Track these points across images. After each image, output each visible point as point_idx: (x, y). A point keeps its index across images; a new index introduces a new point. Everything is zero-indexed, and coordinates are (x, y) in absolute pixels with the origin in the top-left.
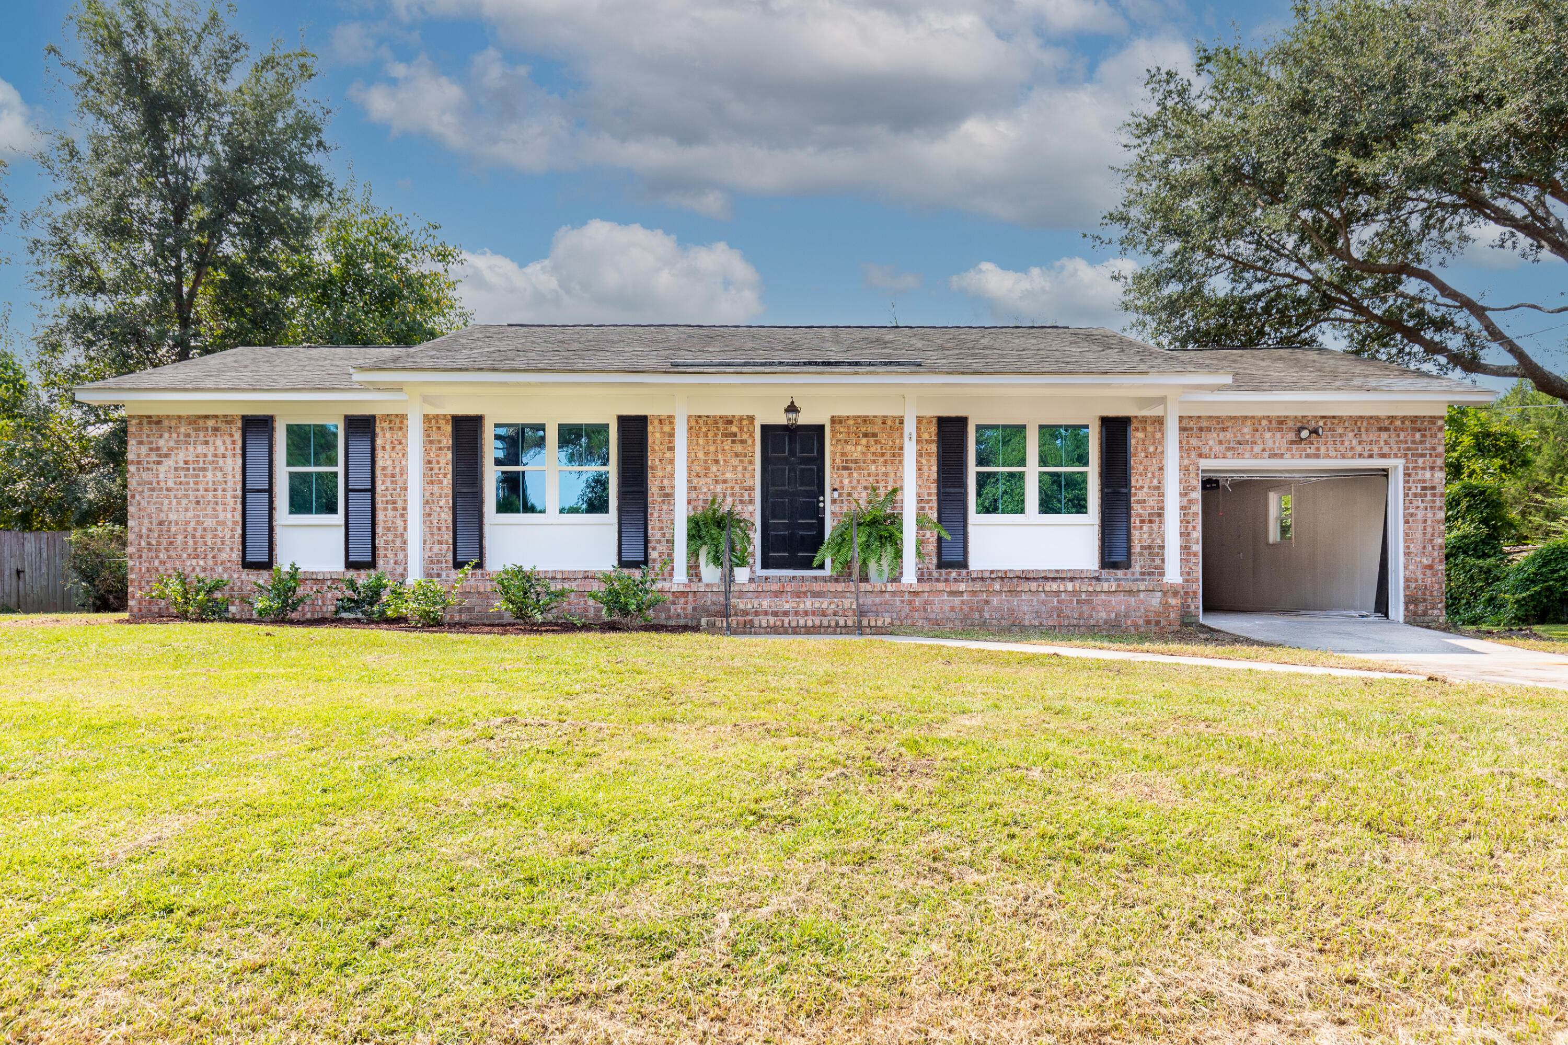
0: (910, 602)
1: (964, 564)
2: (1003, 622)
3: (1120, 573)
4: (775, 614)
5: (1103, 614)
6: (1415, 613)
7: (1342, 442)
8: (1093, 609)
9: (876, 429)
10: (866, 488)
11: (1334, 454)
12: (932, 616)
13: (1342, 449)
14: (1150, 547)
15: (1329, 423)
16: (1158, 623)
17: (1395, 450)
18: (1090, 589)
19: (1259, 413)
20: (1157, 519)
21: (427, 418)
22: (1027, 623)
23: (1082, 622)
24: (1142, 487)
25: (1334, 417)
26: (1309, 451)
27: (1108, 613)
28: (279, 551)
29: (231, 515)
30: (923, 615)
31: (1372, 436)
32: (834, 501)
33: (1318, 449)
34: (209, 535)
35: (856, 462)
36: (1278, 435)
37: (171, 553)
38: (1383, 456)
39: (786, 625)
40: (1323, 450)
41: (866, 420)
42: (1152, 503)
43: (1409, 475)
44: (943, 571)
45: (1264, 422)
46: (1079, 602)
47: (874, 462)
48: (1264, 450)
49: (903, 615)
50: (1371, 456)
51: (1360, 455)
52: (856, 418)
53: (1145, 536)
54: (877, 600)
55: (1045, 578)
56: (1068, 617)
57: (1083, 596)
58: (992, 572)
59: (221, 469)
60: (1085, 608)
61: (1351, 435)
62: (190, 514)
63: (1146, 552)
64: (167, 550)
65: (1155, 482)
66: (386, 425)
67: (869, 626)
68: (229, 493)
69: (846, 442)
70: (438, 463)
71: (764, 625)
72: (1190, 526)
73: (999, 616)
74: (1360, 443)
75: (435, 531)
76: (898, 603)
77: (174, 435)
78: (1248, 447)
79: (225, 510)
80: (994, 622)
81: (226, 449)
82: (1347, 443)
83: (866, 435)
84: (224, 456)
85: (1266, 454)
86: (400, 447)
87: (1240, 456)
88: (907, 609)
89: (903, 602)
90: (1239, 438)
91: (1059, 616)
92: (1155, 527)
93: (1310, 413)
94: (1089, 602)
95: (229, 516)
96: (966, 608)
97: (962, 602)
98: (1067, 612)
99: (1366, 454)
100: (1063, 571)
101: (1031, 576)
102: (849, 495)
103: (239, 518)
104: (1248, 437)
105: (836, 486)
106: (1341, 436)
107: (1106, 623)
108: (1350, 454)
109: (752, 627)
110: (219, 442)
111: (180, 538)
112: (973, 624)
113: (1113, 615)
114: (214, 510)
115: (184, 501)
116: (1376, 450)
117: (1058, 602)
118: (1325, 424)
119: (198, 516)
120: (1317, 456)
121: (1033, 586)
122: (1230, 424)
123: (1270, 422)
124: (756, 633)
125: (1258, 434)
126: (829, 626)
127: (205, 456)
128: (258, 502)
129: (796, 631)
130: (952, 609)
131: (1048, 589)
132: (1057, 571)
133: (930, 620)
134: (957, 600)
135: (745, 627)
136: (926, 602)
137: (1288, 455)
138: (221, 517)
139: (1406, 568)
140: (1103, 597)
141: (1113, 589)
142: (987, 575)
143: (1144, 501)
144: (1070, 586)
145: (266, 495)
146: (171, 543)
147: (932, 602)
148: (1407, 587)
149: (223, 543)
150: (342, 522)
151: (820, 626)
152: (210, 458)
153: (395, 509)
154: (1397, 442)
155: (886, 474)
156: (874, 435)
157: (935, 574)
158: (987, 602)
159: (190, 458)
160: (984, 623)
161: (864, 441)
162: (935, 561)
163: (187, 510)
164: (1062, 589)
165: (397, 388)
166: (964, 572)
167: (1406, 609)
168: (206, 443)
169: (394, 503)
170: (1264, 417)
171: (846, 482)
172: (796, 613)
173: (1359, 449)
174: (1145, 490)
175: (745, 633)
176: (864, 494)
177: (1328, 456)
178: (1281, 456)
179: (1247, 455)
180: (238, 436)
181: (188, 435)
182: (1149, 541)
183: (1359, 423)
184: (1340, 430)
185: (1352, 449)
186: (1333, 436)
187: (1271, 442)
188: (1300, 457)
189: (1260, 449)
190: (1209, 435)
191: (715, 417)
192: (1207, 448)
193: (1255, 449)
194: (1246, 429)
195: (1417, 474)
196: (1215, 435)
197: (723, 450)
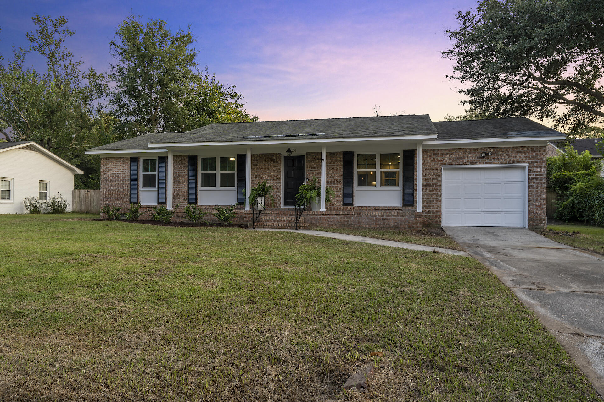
1: (352, 205)
3: (410, 208)
4: (274, 221)
6: (533, 225)
7: (501, 157)
11: (498, 162)
13: (501, 160)
15: (495, 150)
16: (413, 227)
17: (524, 160)
18: (387, 214)
19: (466, 147)
21: (180, 157)
25: (497, 147)
26: (487, 161)
28: (140, 198)
29: (127, 188)
31: (514, 155)
32: (307, 182)
33: (491, 160)
34: (121, 194)
35: (314, 168)
36: (474, 155)
37: (112, 199)
38: (519, 162)
40: (493, 161)
43: (530, 170)
44: (345, 207)
45: (468, 151)
48: (468, 161)
49: (320, 222)
50: (513, 163)
51: (509, 162)
52: (314, 153)
54: (311, 217)
57: (385, 217)
58: (362, 207)
59: (125, 174)
60: (386, 221)
61: (505, 154)
64: (110, 198)
67: (302, 226)
68: (127, 181)
69: (311, 161)
70: (184, 171)
71: (268, 225)
72: (438, 191)
74: (509, 158)
75: (183, 192)
77: (113, 163)
78: (462, 160)
79: (125, 186)
81: (126, 167)
82: (503, 158)
83: (318, 159)
84: (125, 170)
85: (469, 163)
87: (458, 163)
89: (320, 218)
90: (458, 157)
93: (487, 147)
99: (511, 162)
100: (388, 207)
101: (376, 209)
103: (129, 188)
104: (461, 156)
105: (308, 177)
106: (500, 155)
108: (504, 162)
109: (264, 226)
110: (124, 165)
111: (114, 195)
114: (123, 186)
115: (115, 183)
116: (516, 160)
119: (118, 188)
120: (490, 163)
122: (454, 152)
123: (471, 150)
125: (465, 155)
127: (121, 169)
128: (134, 183)
129: (278, 227)
132: (386, 207)
133: (329, 224)
135: (261, 226)
137: (478, 163)
138: (124, 188)
139: (529, 207)
142: (360, 208)
145: (136, 181)
146: (111, 196)
148: (529, 215)
149: (125, 196)
150: (157, 190)
151: (286, 226)
152: (122, 170)
154: (525, 157)
157: (342, 208)
159: (116, 170)
162: (342, 203)
163: (115, 186)
166: (352, 207)
167: (529, 223)
168: (121, 165)
170: (468, 149)
171: (310, 175)
173: (508, 160)
177: (495, 163)
178: (475, 163)
179: (461, 163)
180: (129, 163)
181: (116, 163)
183: (508, 150)
184: (500, 153)
185: (505, 160)
186: (497, 155)
187: (471, 158)
188: (483, 163)
189: (466, 161)
190: (446, 156)
191: (268, 154)
192: (445, 161)
193: (464, 161)
194: (461, 154)
195: (534, 169)
196: (448, 156)
197: (271, 165)
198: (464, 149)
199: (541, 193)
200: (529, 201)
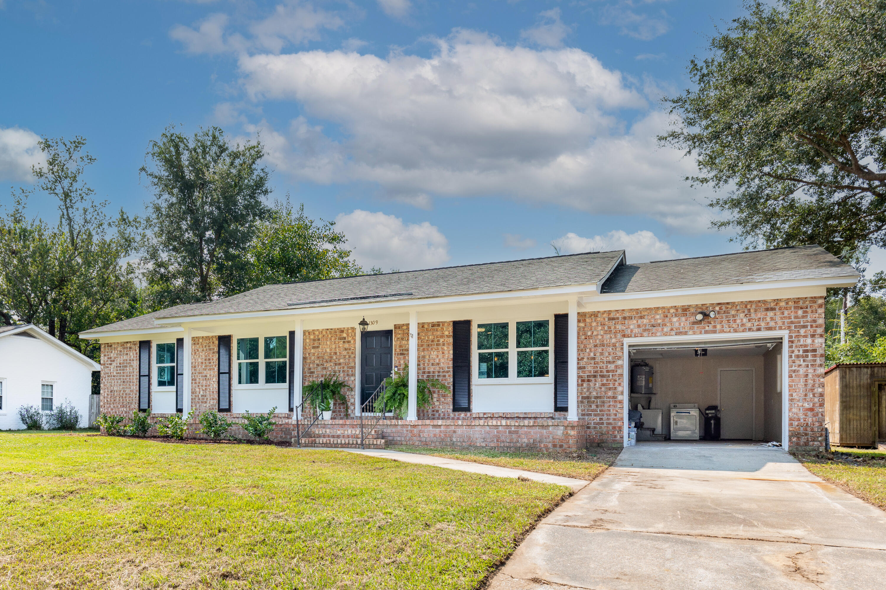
0: (411, 431)
1: (468, 409)
2: (464, 444)
4: (333, 437)
5: (526, 440)
6: (798, 444)
7: (735, 321)
8: (519, 437)
11: (728, 330)
12: (424, 439)
13: (735, 326)
14: (588, 398)
15: (724, 307)
16: (561, 446)
17: (780, 323)
18: (517, 424)
19: (668, 305)
20: (593, 379)
22: (478, 445)
23: (512, 445)
24: (583, 358)
25: (728, 303)
26: (707, 328)
27: (528, 439)
28: (153, 403)
30: (419, 439)
31: (760, 315)
32: (395, 373)
33: (715, 327)
34: (128, 396)
35: (407, 350)
36: (683, 319)
37: (116, 405)
38: (770, 329)
39: (332, 443)
40: (719, 327)
42: (590, 369)
43: (792, 342)
44: (457, 413)
45: (672, 311)
46: (510, 432)
48: (672, 330)
49: (408, 438)
50: (759, 330)
51: (750, 330)
53: (585, 390)
54: (394, 430)
55: (518, 418)
56: (503, 442)
57: (513, 429)
58: (484, 414)
59: (132, 366)
60: (514, 436)
61: (741, 315)
62: (121, 387)
63: (586, 401)
64: (113, 404)
65: (592, 355)
68: (135, 377)
69: (402, 339)
70: (213, 360)
71: (321, 442)
72: (617, 383)
73: (461, 440)
74: (749, 320)
75: (212, 394)
76: (405, 432)
77: (116, 351)
78: (660, 329)
79: (133, 385)
80: (459, 444)
81: (134, 357)
82: (738, 321)
84: (133, 360)
85: (673, 333)
86: (198, 353)
87: (654, 334)
88: (410, 435)
89: (407, 431)
90: (653, 323)
91: (497, 441)
92: (592, 384)
93: (708, 302)
94: (516, 432)
95: (135, 388)
96: (442, 435)
97: (440, 432)
98: (503, 438)
99: (755, 328)
100: (529, 413)
101: (509, 416)
103: (138, 389)
104: (659, 321)
105: (396, 365)
106: (733, 316)
107: (527, 446)
108: (741, 329)
109: (315, 443)
110: (131, 354)
111: (118, 398)
112: (446, 445)
113: (532, 441)
114: (130, 385)
115: (119, 381)
116: (763, 325)
117: (497, 432)
118: (720, 309)
119: (125, 388)
120: (714, 332)
122: (646, 313)
123: (677, 310)
124: (317, 447)
125: (667, 320)
127: (126, 360)
128: (145, 380)
129: (336, 446)
130: (435, 435)
132: (525, 413)
133: (422, 442)
134: (438, 430)
135: (312, 443)
136: (420, 431)
137: (691, 332)
138: (132, 388)
139: (790, 410)
140: (525, 429)
141: (531, 424)
142: (481, 415)
143: (584, 368)
145: (147, 378)
146: (115, 400)
147: (423, 431)
148: (791, 425)
149: (132, 400)
150: (176, 390)
151: (349, 444)
152: (128, 361)
153: (196, 383)
154: (782, 318)
155: (424, 357)
157: (452, 415)
158: (455, 432)
159: (121, 362)
160: (453, 444)
162: (451, 407)
163: (120, 385)
165: (179, 325)
166: (468, 414)
167: (790, 440)
168: (127, 354)
169: (195, 380)
170: (672, 307)
171: (402, 362)
172: (344, 437)
173: (749, 325)
174: (585, 360)
177: (722, 331)
178: (686, 333)
179: (658, 334)
180: (138, 351)
181: (121, 351)
182: (587, 394)
183: (749, 307)
184: (733, 312)
186: (727, 317)
187: (677, 324)
188: (701, 333)
189: (669, 329)
190: (631, 322)
191: (335, 329)
192: (629, 330)
193: (665, 330)
194: (658, 317)
195: (799, 341)
196: (635, 322)
197: (339, 347)
198: (663, 308)
199: (813, 386)
200: (791, 401)
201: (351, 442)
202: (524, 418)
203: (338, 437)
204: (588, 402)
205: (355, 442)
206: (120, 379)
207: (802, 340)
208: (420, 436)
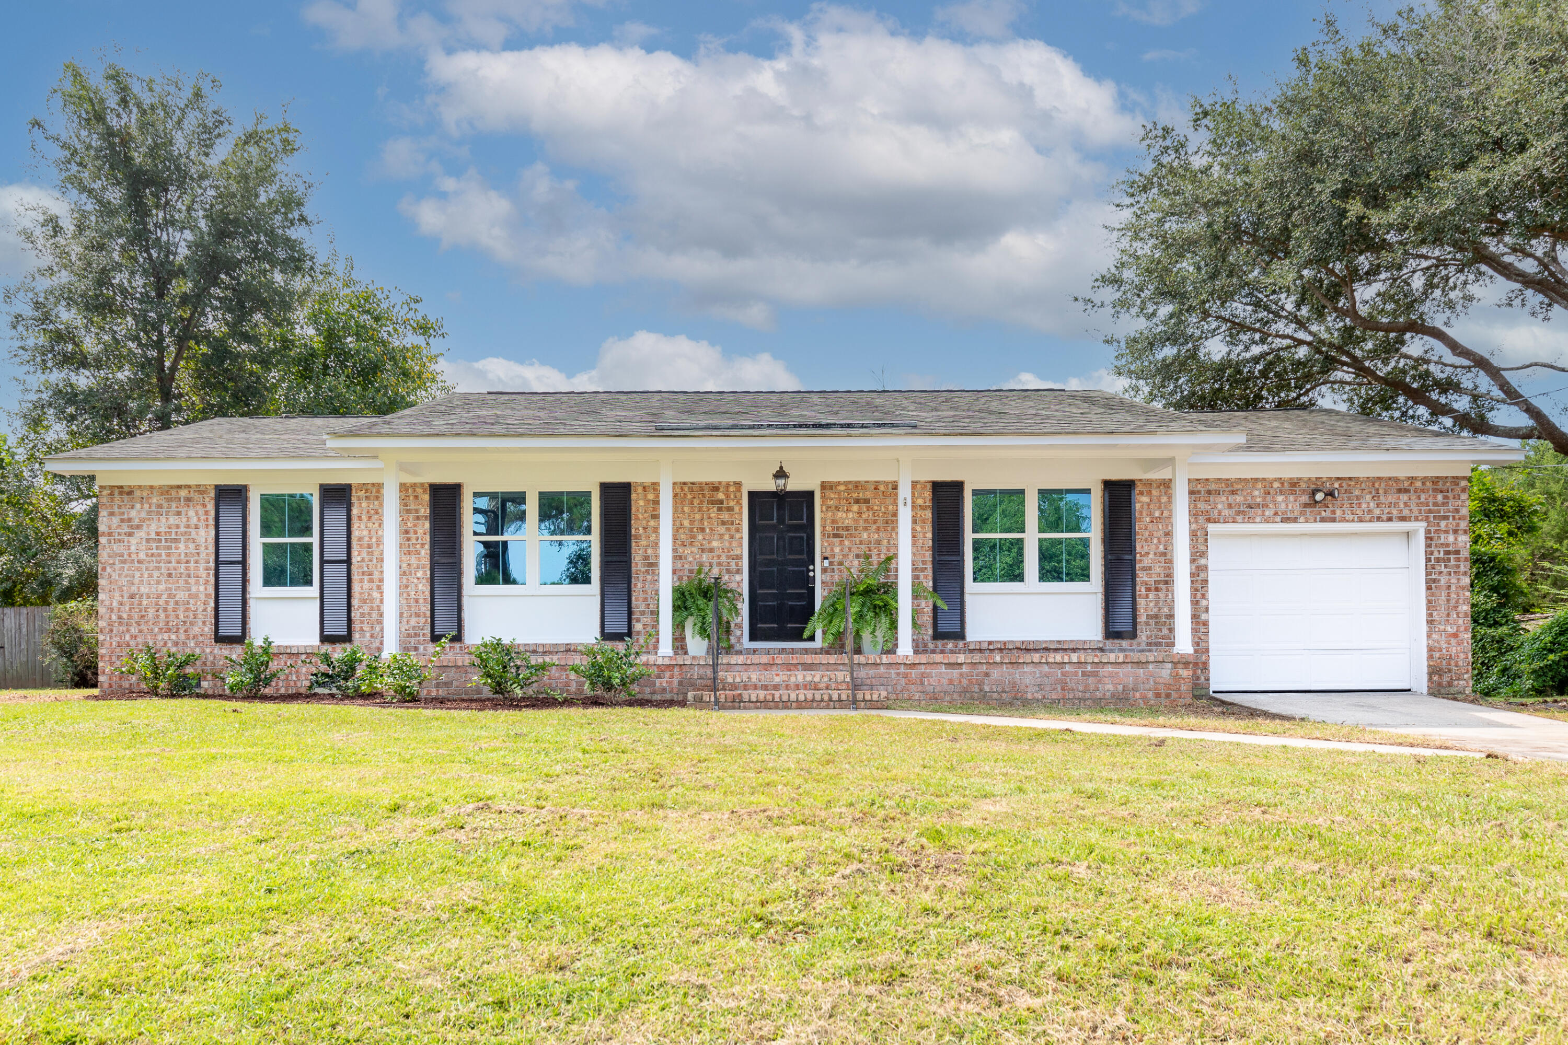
0: (906, 676)
1: (960, 635)
2: (1004, 695)
3: (1125, 643)
4: (765, 687)
5: (1110, 687)
6: (1439, 684)
7: (1359, 505)
8: (1100, 681)
9: (868, 495)
10: (858, 556)
11: (1351, 517)
12: (930, 689)
13: (1359, 512)
14: (1156, 616)
15: (1344, 485)
16: (1168, 696)
17: (1416, 513)
18: (1096, 660)
19: (1270, 475)
20: (1164, 587)
21: (403, 487)
22: (1029, 696)
23: (1087, 695)
24: (1148, 553)
25: (1350, 479)
26: (1323, 514)
27: (1115, 685)
28: (252, 624)
29: (204, 588)
30: (920, 688)
31: (1391, 498)
32: (824, 570)
33: (1334, 512)
34: (182, 608)
35: (847, 529)
36: (1292, 498)
37: (143, 627)
38: (1403, 519)
39: (777, 699)
40: (1339, 513)
41: (857, 485)
42: (1158, 570)
43: (1431, 539)
44: (939, 643)
45: (1276, 485)
46: (1084, 674)
47: (866, 529)
48: (1276, 514)
49: (899, 688)
50: (1390, 519)
51: (1379, 519)
52: (847, 483)
53: (1152, 605)
54: (872, 673)
55: (1047, 649)
56: (1073, 690)
58: (990, 643)
59: (194, 541)
60: (1091, 681)
61: (1368, 497)
62: (162, 587)
63: (1152, 622)
64: (138, 624)
65: (1161, 547)
66: (362, 494)
67: (864, 700)
68: (202, 566)
69: (837, 509)
70: (416, 533)
71: (754, 699)
72: (1199, 595)
73: (1000, 689)
74: (1378, 505)
75: (413, 604)
76: (894, 676)
77: (146, 506)
78: (1260, 511)
79: (197, 583)
80: (995, 696)
81: (199, 520)
82: (1364, 506)
83: (857, 501)
84: (197, 527)
85: (1278, 519)
86: (376, 517)
87: (1251, 520)
88: (903, 682)
89: (898, 674)
90: (1250, 501)
91: (1063, 689)
92: (1162, 595)
93: (1324, 475)
95: (202, 588)
96: (965, 681)
97: (961, 675)
98: (1072, 685)
99: (1385, 517)
100: (1065, 642)
101: (1031, 647)
102: (841, 563)
103: (211, 590)
104: (1258, 500)
105: (826, 555)
106: (1358, 498)
107: (1113, 696)
108: (1368, 517)
109: (741, 701)
110: (191, 513)
111: (151, 612)
112: (972, 698)
113: (1120, 688)
114: (187, 582)
115: (156, 574)
116: (1395, 513)
117: (1062, 674)
118: (1340, 486)
119: (170, 589)
120: (1333, 520)
121: (1036, 657)
122: (1240, 486)
123: (1282, 484)
124: (745, 708)
125: (1269, 498)
126: (822, 701)
127: (178, 527)
128: (231, 574)
129: (786, 705)
130: (951, 682)
131: (1051, 660)
132: (1059, 642)
133: (927, 693)
134: (955, 672)
135: (733, 701)
136: (922, 674)
137: (1302, 519)
138: (194, 589)
139: (1428, 636)
140: (1110, 668)
142: (985, 646)
143: (1150, 568)
144: (1074, 657)
145: (240, 567)
146: (143, 617)
147: (929, 675)
148: (1430, 657)
149: (195, 616)
150: (317, 595)
151: (813, 701)
152: (182, 529)
153: (371, 581)
154: (1418, 505)
155: (878, 542)
156: (867, 501)
157: (931, 646)
158: (987, 675)
159: (162, 530)
160: (984, 696)
161: (855, 508)
162: (930, 632)
163: (158, 582)
164: (1066, 660)
165: (373, 455)
166: (961, 644)
167: (1430, 679)
168: (179, 513)
169: (371, 574)
170: (1275, 480)
171: (837, 550)
172: (787, 687)
173: (1377, 512)
174: (1151, 556)
175: (734, 708)
176: (856, 563)
177: (1344, 520)
178: (1295, 520)
179: (1258, 520)
180: (211, 507)
181: (160, 507)
182: (1155, 610)
183: (1377, 485)
184: (1357, 492)
185: (1370, 511)
186: (1349, 499)
187: (1283, 506)
188: (1315, 521)
189: (1272, 512)
190: (1218, 499)
191: (701, 483)
192: (1216, 511)
193: (1267, 513)
194: (1257, 493)
195: (1439, 537)
196: (1224, 499)
197: (709, 518)
198: (1264, 480)
199: (1457, 602)
200: (1430, 622)
201: (818, 698)
202: (1056, 650)
203: (776, 687)
204: (1156, 624)
205: (826, 698)
206: (158, 568)
207: (1442, 536)
208: (922, 683)
